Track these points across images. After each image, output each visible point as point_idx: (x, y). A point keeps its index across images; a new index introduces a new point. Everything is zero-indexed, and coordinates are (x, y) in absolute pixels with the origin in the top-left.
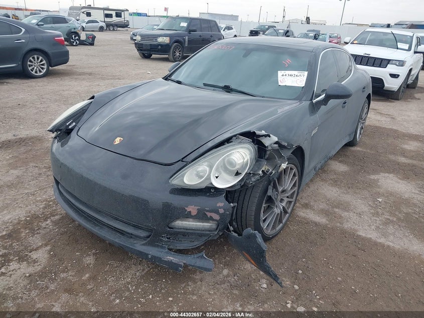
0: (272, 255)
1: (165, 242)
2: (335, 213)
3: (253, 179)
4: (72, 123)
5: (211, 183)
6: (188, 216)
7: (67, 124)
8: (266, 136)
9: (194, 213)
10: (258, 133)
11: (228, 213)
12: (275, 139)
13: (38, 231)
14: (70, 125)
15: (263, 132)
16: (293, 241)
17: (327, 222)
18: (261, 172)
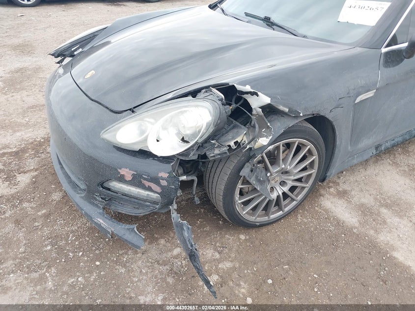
0: (248, 248)
1: (99, 201)
2: (379, 214)
3: (217, 151)
4: (78, 48)
5: (147, 147)
6: (121, 179)
7: (73, 50)
8: (253, 94)
9: (129, 177)
10: (239, 87)
11: (173, 187)
12: (266, 100)
13: (40, 155)
14: (75, 50)
15: (248, 88)
16: (289, 238)
17: (357, 225)
18: (232, 144)
